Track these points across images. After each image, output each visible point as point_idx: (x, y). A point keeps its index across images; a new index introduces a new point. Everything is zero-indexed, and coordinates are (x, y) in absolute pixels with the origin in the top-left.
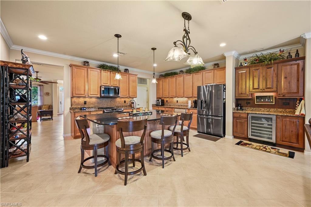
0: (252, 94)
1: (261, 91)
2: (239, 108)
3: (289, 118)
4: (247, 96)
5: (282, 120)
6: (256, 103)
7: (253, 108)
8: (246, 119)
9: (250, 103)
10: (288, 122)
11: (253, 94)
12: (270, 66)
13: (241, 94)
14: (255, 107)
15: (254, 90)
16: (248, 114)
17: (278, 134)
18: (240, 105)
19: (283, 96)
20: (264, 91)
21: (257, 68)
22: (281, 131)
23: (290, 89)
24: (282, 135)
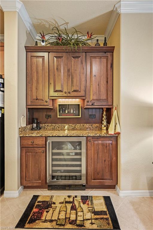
0: (53, 100)
1: (65, 95)
2: (35, 125)
3: (102, 139)
4: (46, 104)
5: (94, 143)
6: (59, 116)
7: (54, 125)
8: (44, 149)
9: (50, 116)
10: (100, 147)
11: (55, 99)
12: (77, 55)
13: (37, 99)
14: (57, 124)
15: (56, 94)
16: (46, 138)
17: (89, 168)
18: (37, 119)
19: (92, 105)
20: (69, 95)
21: (60, 55)
22: (93, 162)
23: (100, 94)
24: (94, 169)
